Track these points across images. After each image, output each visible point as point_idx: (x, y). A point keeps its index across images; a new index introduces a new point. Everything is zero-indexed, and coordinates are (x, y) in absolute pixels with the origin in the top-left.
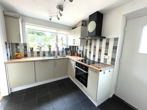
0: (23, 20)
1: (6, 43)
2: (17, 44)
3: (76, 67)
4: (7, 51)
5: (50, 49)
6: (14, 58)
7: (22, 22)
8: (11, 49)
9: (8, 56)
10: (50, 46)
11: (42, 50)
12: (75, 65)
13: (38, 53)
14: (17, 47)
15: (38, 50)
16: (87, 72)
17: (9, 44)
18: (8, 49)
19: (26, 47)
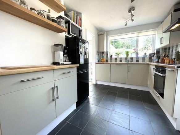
0: (107, 35)
1: (97, 51)
2: (103, 53)
3: (155, 73)
4: (97, 56)
5: (127, 55)
6: (100, 62)
7: (106, 36)
8: (99, 56)
9: (97, 59)
10: (127, 53)
11: (120, 57)
12: (154, 70)
13: (116, 59)
14: (102, 55)
15: (116, 57)
16: (164, 75)
17: (99, 52)
18: (98, 56)
19: (107, 55)
